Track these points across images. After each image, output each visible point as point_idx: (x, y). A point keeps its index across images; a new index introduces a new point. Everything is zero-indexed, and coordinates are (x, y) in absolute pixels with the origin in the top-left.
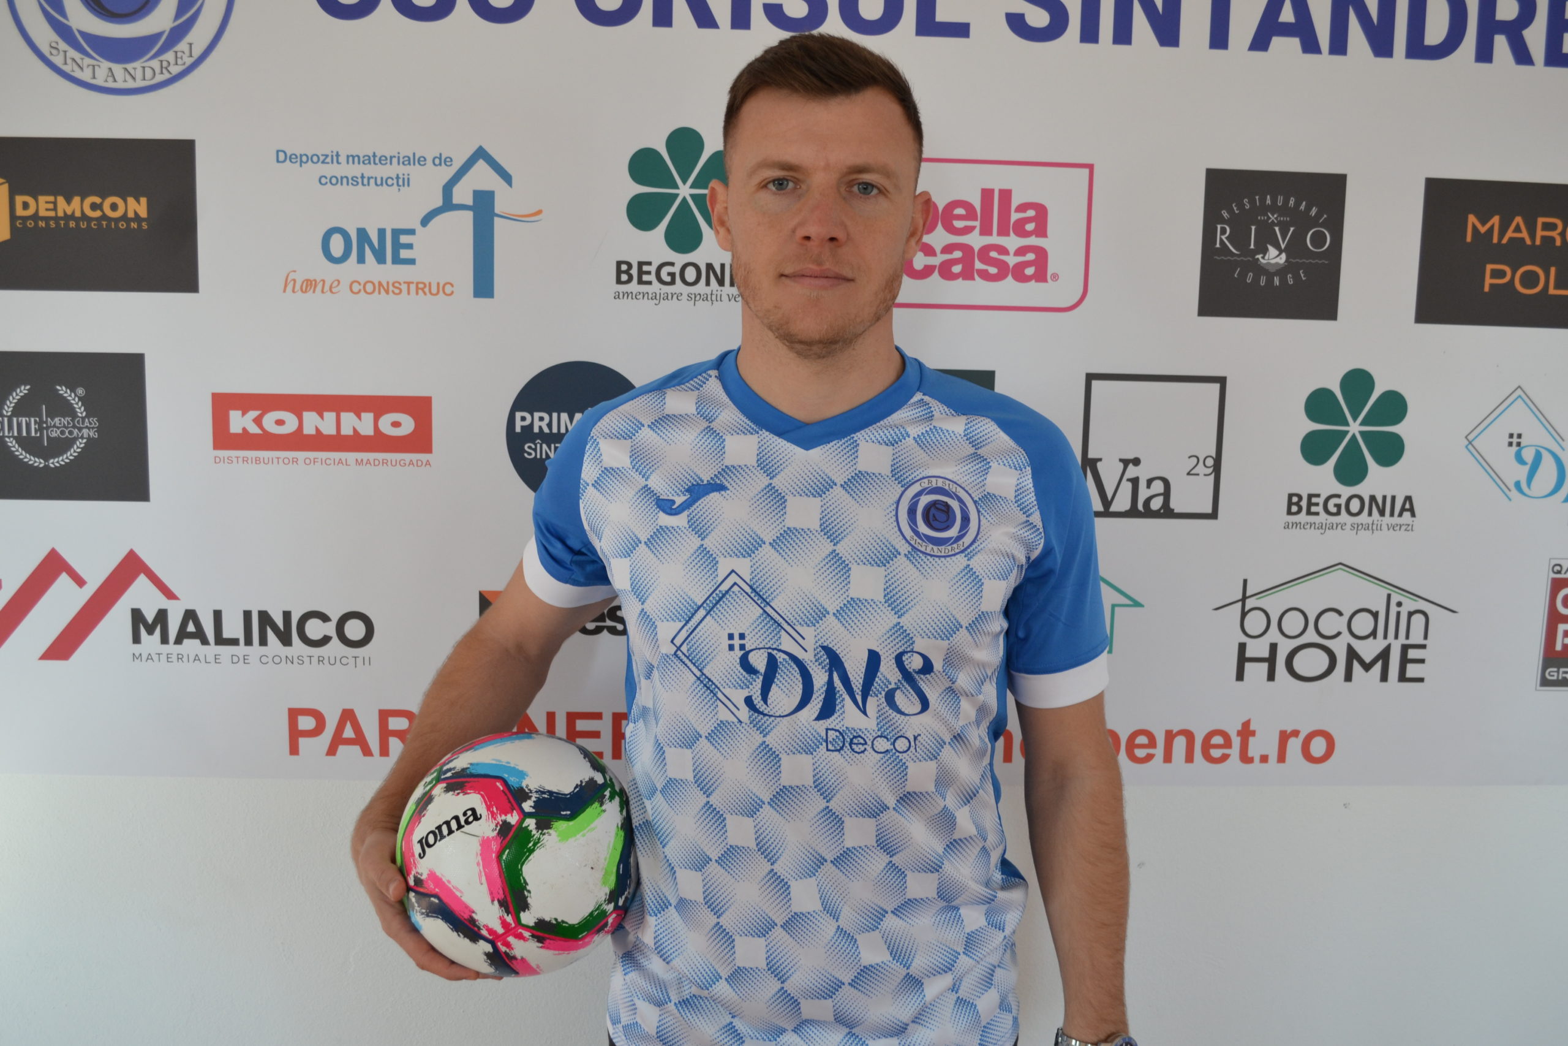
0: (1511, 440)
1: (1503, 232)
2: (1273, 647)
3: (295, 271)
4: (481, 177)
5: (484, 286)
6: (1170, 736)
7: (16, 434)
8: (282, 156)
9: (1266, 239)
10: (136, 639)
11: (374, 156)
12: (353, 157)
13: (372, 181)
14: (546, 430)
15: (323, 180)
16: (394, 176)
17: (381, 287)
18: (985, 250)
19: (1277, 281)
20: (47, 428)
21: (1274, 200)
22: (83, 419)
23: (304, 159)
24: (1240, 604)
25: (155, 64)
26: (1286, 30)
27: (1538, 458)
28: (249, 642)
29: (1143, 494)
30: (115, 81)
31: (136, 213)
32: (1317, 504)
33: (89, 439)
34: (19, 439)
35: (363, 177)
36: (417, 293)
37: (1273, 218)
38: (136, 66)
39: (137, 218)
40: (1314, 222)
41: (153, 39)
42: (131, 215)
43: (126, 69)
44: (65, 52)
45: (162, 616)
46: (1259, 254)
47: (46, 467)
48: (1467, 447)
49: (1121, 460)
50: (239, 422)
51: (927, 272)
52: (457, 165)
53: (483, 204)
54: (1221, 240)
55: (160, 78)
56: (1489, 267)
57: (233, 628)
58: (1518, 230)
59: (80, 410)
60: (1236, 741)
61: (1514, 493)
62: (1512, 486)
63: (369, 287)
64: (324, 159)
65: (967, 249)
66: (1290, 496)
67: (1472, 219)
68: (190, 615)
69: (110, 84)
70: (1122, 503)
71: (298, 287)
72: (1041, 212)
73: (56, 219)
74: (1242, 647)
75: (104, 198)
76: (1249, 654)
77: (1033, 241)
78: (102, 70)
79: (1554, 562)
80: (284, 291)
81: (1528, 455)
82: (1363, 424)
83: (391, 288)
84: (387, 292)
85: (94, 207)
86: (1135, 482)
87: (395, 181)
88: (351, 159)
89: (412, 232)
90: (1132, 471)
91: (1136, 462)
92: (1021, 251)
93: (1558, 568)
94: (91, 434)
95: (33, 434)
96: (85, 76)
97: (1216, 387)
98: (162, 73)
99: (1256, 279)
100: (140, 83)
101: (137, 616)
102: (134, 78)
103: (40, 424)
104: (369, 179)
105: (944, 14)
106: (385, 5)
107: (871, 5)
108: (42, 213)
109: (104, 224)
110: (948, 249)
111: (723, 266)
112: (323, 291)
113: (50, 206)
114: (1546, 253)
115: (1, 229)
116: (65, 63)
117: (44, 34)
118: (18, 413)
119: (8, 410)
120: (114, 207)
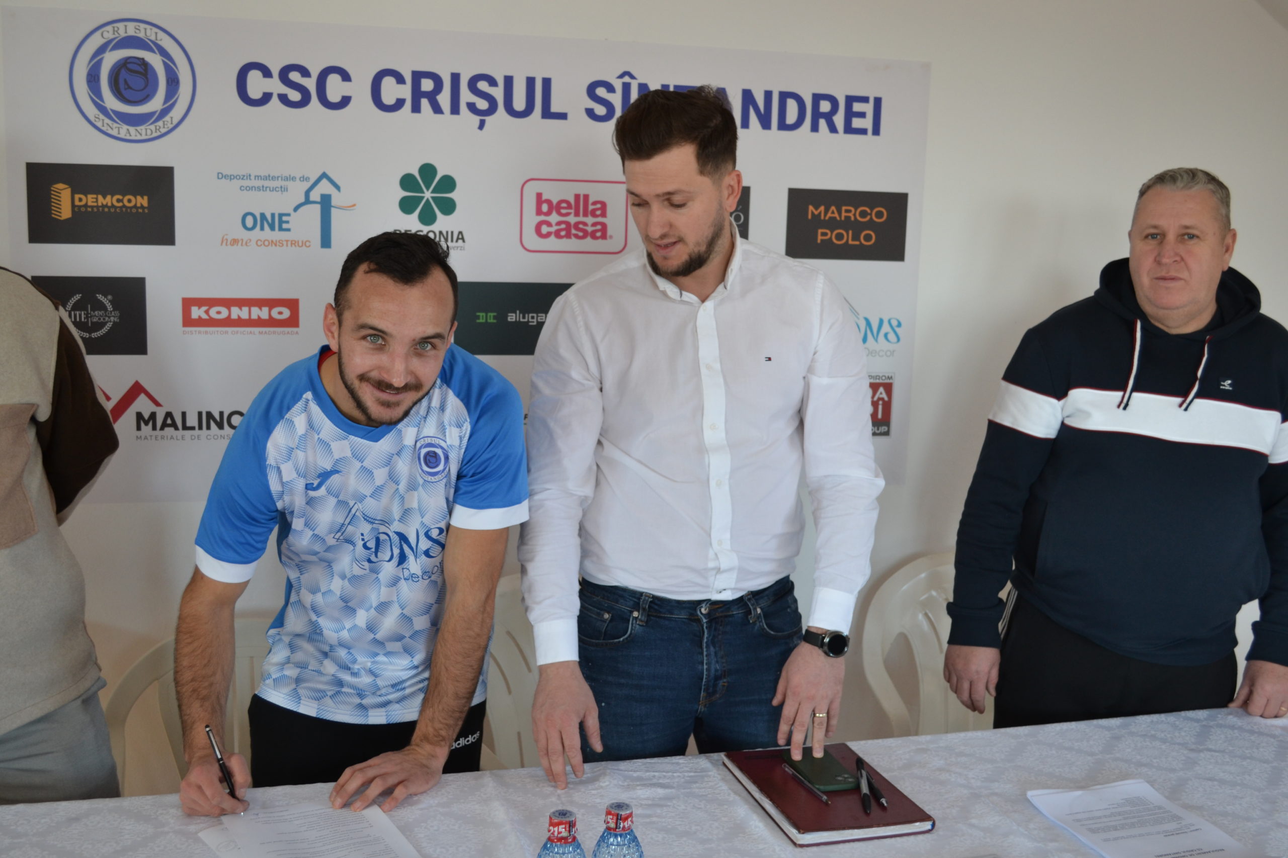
1: (826, 213)
3: (227, 235)
4: (324, 187)
5: (326, 243)
7: (74, 320)
8: (220, 176)
10: (139, 429)
11: (269, 176)
12: (258, 177)
13: (268, 189)
15: (242, 188)
16: (280, 186)
17: (273, 243)
18: (577, 224)
20: (91, 317)
22: (111, 312)
23: (232, 177)
25: (153, 127)
28: (200, 428)
30: (130, 135)
31: (141, 204)
33: (114, 322)
34: (75, 323)
35: (263, 187)
36: (291, 246)
38: (142, 128)
39: (142, 207)
41: (152, 114)
42: (139, 205)
43: (136, 130)
44: (103, 120)
45: (153, 415)
47: (90, 337)
50: (197, 312)
51: (548, 235)
52: (313, 180)
53: (326, 202)
55: (155, 135)
56: (820, 231)
57: (192, 421)
58: (833, 213)
59: (110, 307)
63: (266, 243)
64: (243, 178)
65: (567, 223)
67: (811, 208)
68: (169, 415)
69: (128, 137)
71: (229, 243)
72: (604, 205)
73: (97, 207)
75: (124, 196)
77: (600, 219)
78: (124, 130)
80: (222, 244)
83: (278, 243)
84: (276, 245)
85: (118, 201)
87: (280, 189)
88: (257, 178)
89: (289, 215)
92: (594, 224)
94: (116, 320)
95: (83, 320)
96: (114, 132)
98: (156, 132)
100: (144, 137)
101: (139, 416)
102: (141, 135)
103: (87, 314)
104: (266, 188)
105: (555, 108)
106: (275, 100)
107: (519, 104)
108: (90, 204)
109: (124, 209)
110: (559, 223)
111: (447, 232)
112: (242, 245)
113: (95, 200)
114: (847, 224)
115: (65, 212)
116: (103, 126)
117: (91, 111)
118: (75, 308)
119: (69, 307)
120: (129, 201)
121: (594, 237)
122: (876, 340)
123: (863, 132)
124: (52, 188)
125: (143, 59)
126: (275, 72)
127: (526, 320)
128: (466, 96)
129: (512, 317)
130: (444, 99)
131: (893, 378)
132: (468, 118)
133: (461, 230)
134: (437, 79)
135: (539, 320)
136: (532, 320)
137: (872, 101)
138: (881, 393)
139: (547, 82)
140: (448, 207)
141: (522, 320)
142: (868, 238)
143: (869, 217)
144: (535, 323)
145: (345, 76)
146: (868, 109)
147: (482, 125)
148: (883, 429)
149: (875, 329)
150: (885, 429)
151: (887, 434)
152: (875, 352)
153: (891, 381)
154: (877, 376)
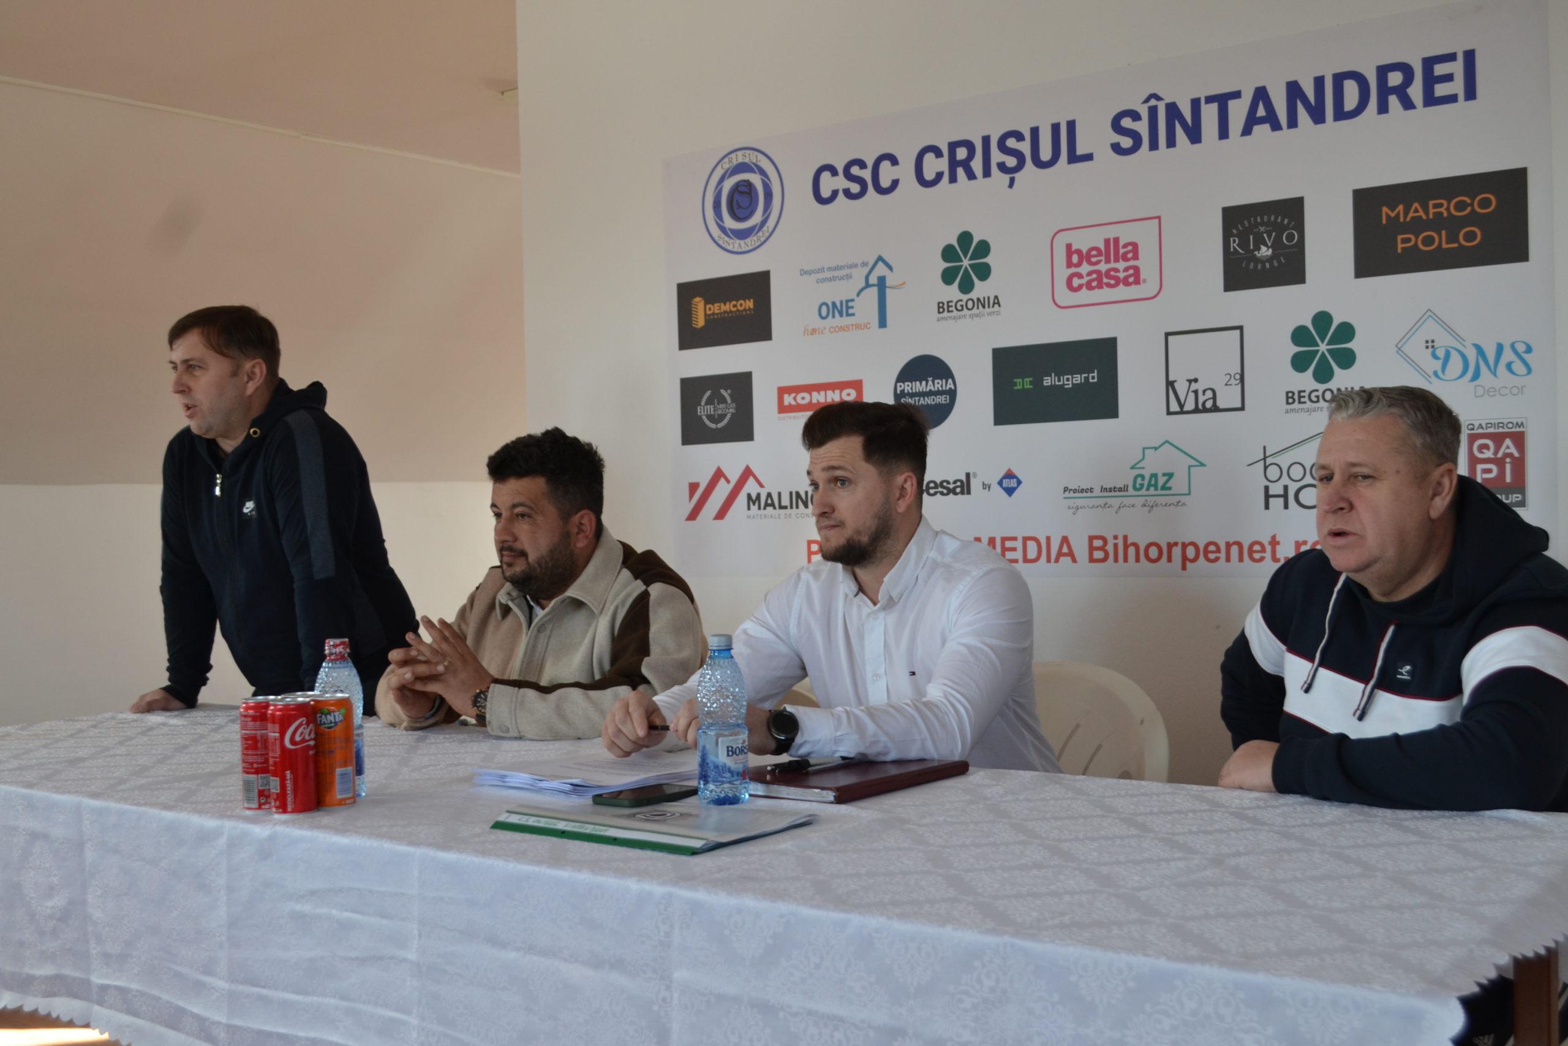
0: (1427, 345)
1: (1406, 214)
2: (1286, 488)
3: (808, 325)
4: (881, 270)
5: (883, 323)
6: (1228, 546)
7: (706, 413)
8: (802, 272)
9: (1260, 242)
10: (749, 509)
11: (838, 266)
14: (910, 391)
15: (818, 281)
16: (846, 275)
17: (842, 329)
18: (1108, 272)
19: (1267, 265)
20: (717, 410)
21: (1262, 219)
22: (730, 404)
23: (811, 272)
24: (1263, 461)
25: (755, 238)
26: (1261, 121)
27: (1448, 355)
28: (791, 507)
29: (1201, 399)
30: (742, 248)
31: (749, 307)
32: (1304, 397)
33: (732, 413)
34: (708, 417)
35: (833, 277)
36: (856, 329)
37: (1262, 229)
38: (748, 240)
39: (750, 309)
40: (1287, 228)
41: (755, 227)
42: (747, 308)
43: (745, 243)
44: (723, 238)
45: (758, 496)
46: (1256, 251)
47: (717, 428)
48: (1397, 352)
49: (1187, 380)
50: (788, 400)
51: (1080, 287)
52: (870, 266)
53: (882, 282)
54: (1234, 248)
55: (757, 244)
56: (1400, 237)
57: (785, 501)
58: (1417, 211)
59: (729, 401)
60: (1268, 548)
61: (1434, 379)
62: (1431, 374)
63: (837, 330)
64: (818, 271)
65: (1098, 272)
66: (1287, 393)
67: (1385, 209)
68: (769, 495)
69: (740, 250)
70: (1190, 405)
71: (809, 332)
72: (1135, 246)
73: (721, 314)
74: (1267, 488)
75: (737, 301)
76: (1271, 492)
77: (1132, 263)
78: (737, 244)
80: (804, 335)
81: (1441, 353)
82: (1328, 344)
83: (846, 328)
84: (844, 330)
85: (734, 306)
86: (1196, 392)
87: (845, 277)
88: (829, 269)
89: (853, 300)
90: (1194, 386)
91: (1196, 380)
92: (1126, 269)
93: (1471, 427)
94: (733, 411)
95: (712, 413)
96: (730, 248)
98: (759, 241)
99: (1256, 267)
100: (750, 248)
101: (749, 496)
102: (747, 245)
103: (714, 408)
104: (836, 278)
105: (1080, 151)
106: (841, 195)
107: (1046, 154)
108: (716, 311)
109: (738, 313)
110: (1089, 274)
111: (984, 298)
112: (819, 333)
113: (718, 308)
114: (1438, 223)
115: (700, 322)
116: (724, 243)
117: (716, 232)
118: (707, 403)
119: (703, 403)
120: (741, 305)
121: (1127, 283)
122: (1495, 374)
123: (1452, 99)
124: (693, 302)
125: (748, 180)
126: (840, 170)
127: (1061, 383)
128: (997, 156)
129: (1047, 381)
130: (977, 165)
131: (1525, 424)
132: (999, 179)
133: (996, 294)
134: (969, 145)
135: (1074, 382)
136: (1068, 383)
137: (1460, 57)
138: (1508, 447)
139: (1071, 125)
140: (984, 272)
141: (1057, 383)
142: (1470, 236)
143: (1469, 209)
144: (1070, 386)
145: (894, 161)
146: (1457, 68)
147: (1012, 182)
148: (1515, 498)
149: (1491, 358)
150: (1518, 497)
151: (1522, 504)
152: (1493, 390)
153: (1521, 429)
154: (1499, 423)
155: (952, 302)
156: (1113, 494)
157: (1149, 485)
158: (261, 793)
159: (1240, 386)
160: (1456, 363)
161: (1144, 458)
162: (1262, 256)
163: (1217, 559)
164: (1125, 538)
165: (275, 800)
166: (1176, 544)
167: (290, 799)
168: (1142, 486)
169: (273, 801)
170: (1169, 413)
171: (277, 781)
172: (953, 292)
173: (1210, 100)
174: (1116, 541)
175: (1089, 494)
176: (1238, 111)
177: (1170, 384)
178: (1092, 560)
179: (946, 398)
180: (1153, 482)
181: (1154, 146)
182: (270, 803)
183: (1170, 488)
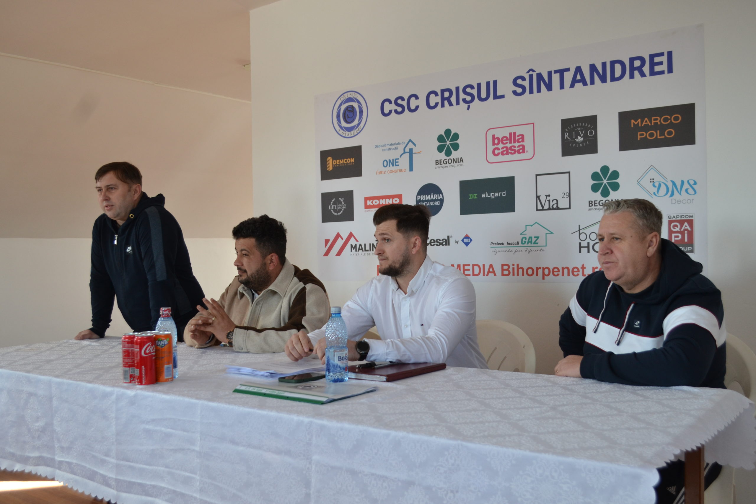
0: (651, 181)
1: (642, 122)
2: (588, 243)
3: (378, 170)
4: (411, 145)
5: (411, 169)
6: (563, 269)
7: (333, 208)
8: (376, 146)
9: (578, 134)
10: (351, 251)
11: (392, 144)
13: (391, 149)
14: (423, 199)
15: (383, 150)
16: (395, 147)
17: (393, 171)
18: (511, 147)
19: (581, 145)
20: (338, 207)
21: (579, 124)
22: (343, 205)
23: (380, 146)
24: (578, 232)
25: (355, 131)
26: (579, 81)
27: (660, 185)
28: (370, 251)
29: (552, 204)
32: (597, 203)
34: (333, 210)
36: (399, 172)
37: (579, 129)
38: (352, 132)
39: (352, 162)
40: (590, 128)
41: (355, 126)
42: (351, 162)
43: (350, 133)
44: (341, 131)
45: (356, 245)
46: (576, 139)
47: (337, 215)
48: (638, 184)
49: (545, 196)
50: (369, 203)
51: (498, 154)
52: (406, 143)
53: (411, 152)
54: (566, 137)
55: (356, 134)
56: (639, 133)
57: (368, 248)
58: (646, 122)
59: (343, 203)
60: (581, 270)
61: (654, 196)
62: (652, 194)
63: (391, 172)
64: (383, 146)
65: (507, 147)
66: (590, 202)
67: (633, 121)
68: (360, 245)
69: (348, 136)
70: (546, 207)
71: (379, 173)
72: (523, 136)
73: (340, 164)
74: (580, 244)
75: (347, 159)
76: (582, 245)
77: (521, 143)
78: (347, 134)
79: (668, 215)
80: (376, 174)
81: (657, 184)
82: (607, 180)
84: (394, 172)
85: (346, 161)
86: (549, 201)
87: (396, 149)
88: (388, 145)
89: (398, 159)
90: (548, 198)
91: (549, 196)
92: (519, 146)
93: (670, 217)
94: (345, 208)
95: (335, 208)
96: (344, 135)
97: (568, 174)
99: (576, 145)
100: (353, 135)
101: (351, 246)
102: (352, 134)
103: (336, 206)
105: (499, 94)
106: (393, 112)
107: (484, 95)
108: (337, 163)
109: (347, 164)
110: (503, 148)
111: (456, 159)
112: (383, 174)
113: (339, 162)
114: (656, 127)
115: (330, 168)
116: (341, 133)
117: (338, 128)
118: (333, 204)
119: (331, 204)
120: (349, 161)
121: (519, 152)
122: (680, 194)
123: (662, 72)
124: (327, 159)
125: (352, 106)
126: (393, 102)
127: (490, 196)
128: (462, 96)
129: (484, 196)
130: (453, 99)
131: (693, 216)
132: (463, 106)
133: (461, 157)
134: (450, 91)
135: (496, 196)
136: (493, 196)
137: (666, 54)
138: (686, 226)
139: (495, 82)
140: (456, 147)
141: (488, 196)
142: (670, 133)
143: (669, 121)
144: (494, 198)
145: (417, 97)
146: (664, 59)
147: (469, 108)
148: (689, 248)
149: (679, 187)
150: (690, 248)
151: (692, 251)
152: (680, 201)
153: (692, 218)
154: (682, 216)
155: (442, 160)
156: (512, 245)
157: (529, 242)
158: (131, 376)
159: (568, 198)
160: (663, 189)
161: (526, 230)
162: (578, 141)
163: (558, 275)
164: (518, 265)
165: (137, 379)
166: (540, 268)
167: (144, 378)
168: (525, 242)
169: (136, 379)
170: (537, 210)
171: (138, 370)
172: (442, 156)
173: (556, 72)
174: (513, 267)
175: (502, 246)
176: (568, 77)
177: (538, 197)
178: (503, 275)
179: (439, 202)
180: (530, 241)
181: (531, 92)
182: (135, 380)
183: (537, 243)
